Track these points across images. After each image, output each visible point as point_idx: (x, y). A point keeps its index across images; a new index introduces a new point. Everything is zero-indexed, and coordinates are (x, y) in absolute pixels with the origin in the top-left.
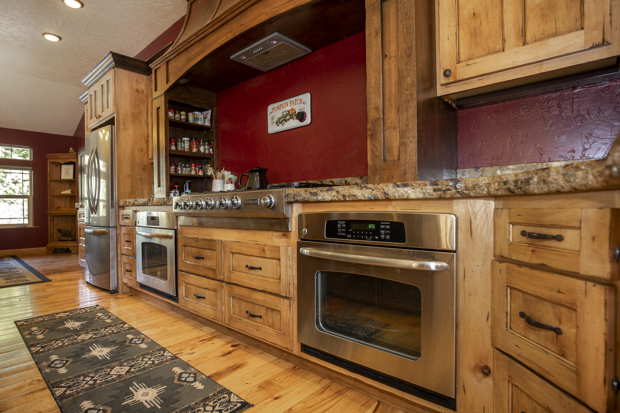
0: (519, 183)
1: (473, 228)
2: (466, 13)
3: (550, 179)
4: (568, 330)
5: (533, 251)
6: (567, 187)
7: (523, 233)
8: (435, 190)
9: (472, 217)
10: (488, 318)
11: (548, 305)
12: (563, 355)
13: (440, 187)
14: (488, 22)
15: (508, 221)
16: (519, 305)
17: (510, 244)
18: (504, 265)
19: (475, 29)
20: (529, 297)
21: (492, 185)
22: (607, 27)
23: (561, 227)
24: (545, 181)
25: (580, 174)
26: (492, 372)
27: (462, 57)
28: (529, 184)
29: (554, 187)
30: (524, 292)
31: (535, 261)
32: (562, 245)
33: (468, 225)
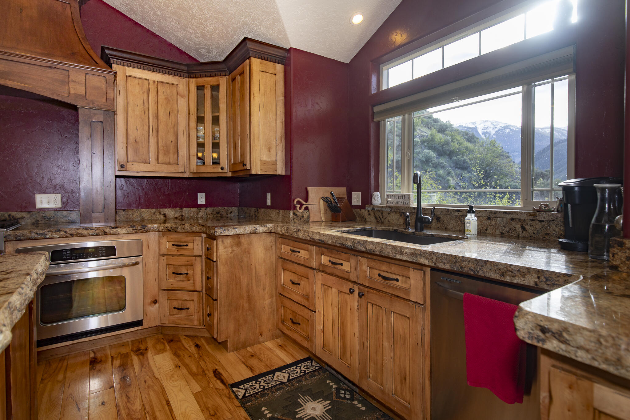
0: (173, 228)
1: (149, 244)
2: (131, 138)
3: (186, 228)
4: (190, 272)
5: (178, 250)
6: (191, 231)
7: (173, 245)
8: (133, 230)
9: (149, 240)
10: (156, 280)
11: (184, 267)
12: (189, 280)
13: (136, 228)
14: (143, 148)
15: (166, 241)
16: (172, 270)
17: (167, 249)
18: (165, 257)
19: (136, 148)
20: (176, 266)
21: (160, 228)
22: (185, 167)
23: (187, 242)
24: (183, 229)
25: (194, 228)
26: (158, 301)
27: (129, 160)
28: (178, 229)
29: (187, 231)
30: (174, 265)
31: (179, 254)
32: (188, 247)
33: (147, 243)
